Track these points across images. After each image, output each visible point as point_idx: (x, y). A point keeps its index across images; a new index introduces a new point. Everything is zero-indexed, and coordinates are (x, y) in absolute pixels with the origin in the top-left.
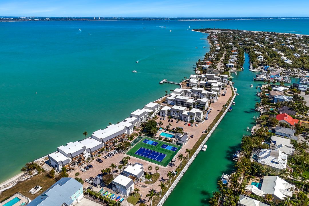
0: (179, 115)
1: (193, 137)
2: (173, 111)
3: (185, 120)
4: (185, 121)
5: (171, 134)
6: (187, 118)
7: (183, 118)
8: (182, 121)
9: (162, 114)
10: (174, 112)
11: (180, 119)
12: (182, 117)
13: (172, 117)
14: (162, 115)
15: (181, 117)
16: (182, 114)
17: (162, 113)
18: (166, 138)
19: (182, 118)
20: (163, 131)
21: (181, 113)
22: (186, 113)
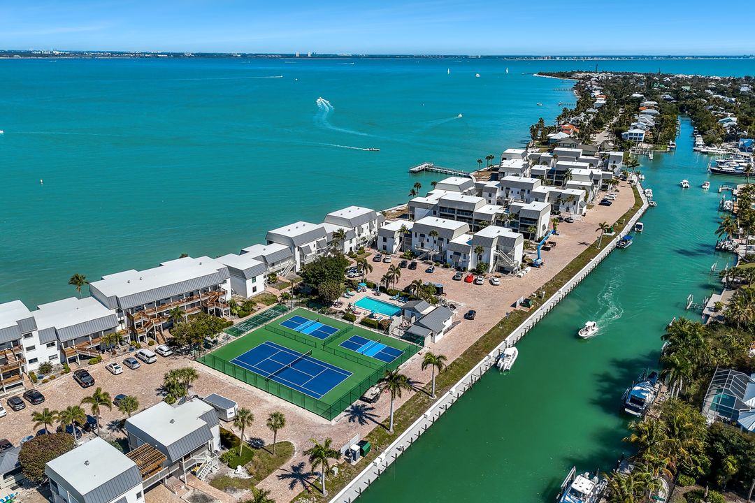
0: (440, 248)
1: (472, 319)
2: (418, 234)
3: (457, 263)
4: (458, 269)
5: (395, 302)
6: (465, 256)
7: (451, 257)
8: (446, 267)
9: (385, 244)
10: (423, 236)
11: (441, 261)
12: (450, 253)
13: (414, 255)
14: (385, 248)
15: (445, 253)
16: (448, 242)
17: (385, 240)
18: (371, 316)
19: (448, 257)
20: (369, 292)
21: (445, 240)
22: (462, 239)
